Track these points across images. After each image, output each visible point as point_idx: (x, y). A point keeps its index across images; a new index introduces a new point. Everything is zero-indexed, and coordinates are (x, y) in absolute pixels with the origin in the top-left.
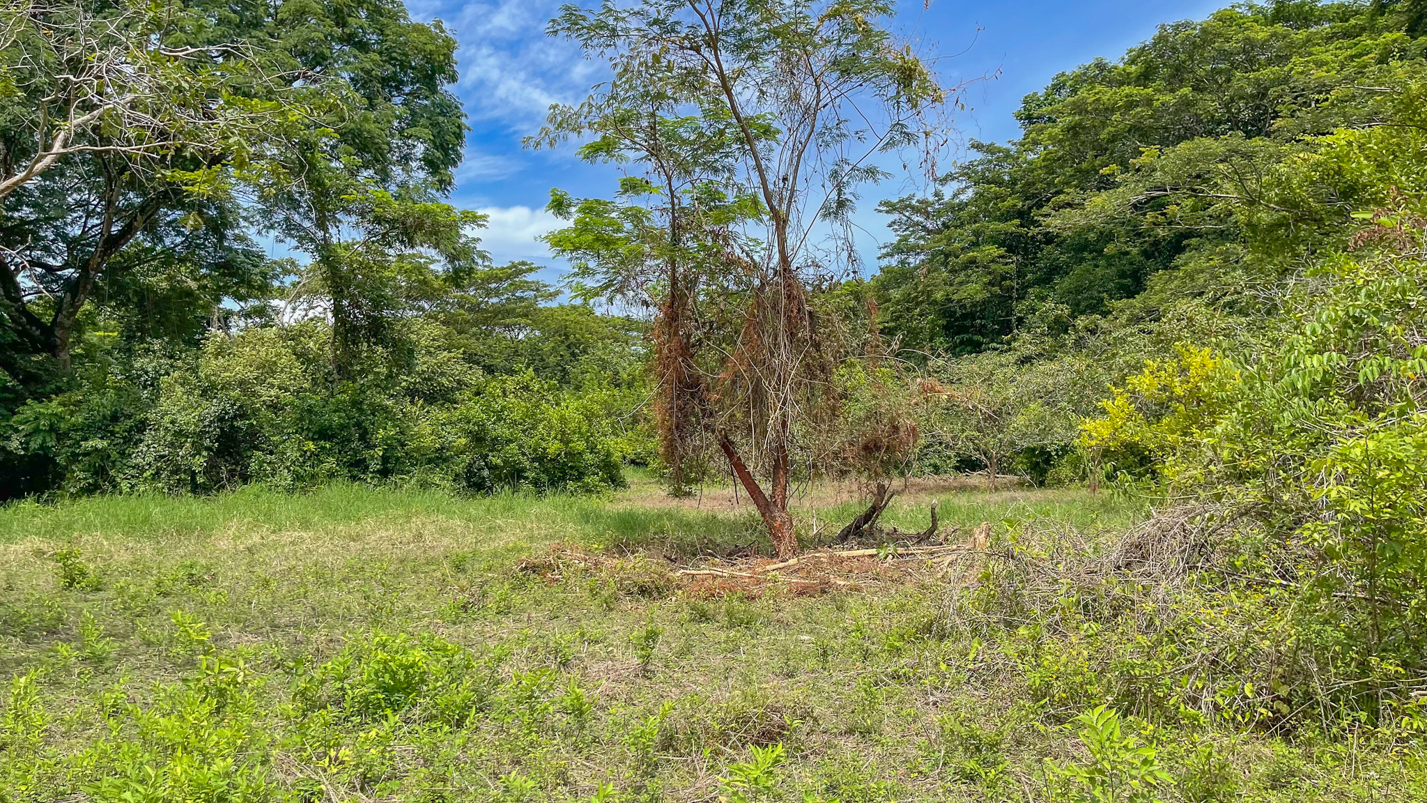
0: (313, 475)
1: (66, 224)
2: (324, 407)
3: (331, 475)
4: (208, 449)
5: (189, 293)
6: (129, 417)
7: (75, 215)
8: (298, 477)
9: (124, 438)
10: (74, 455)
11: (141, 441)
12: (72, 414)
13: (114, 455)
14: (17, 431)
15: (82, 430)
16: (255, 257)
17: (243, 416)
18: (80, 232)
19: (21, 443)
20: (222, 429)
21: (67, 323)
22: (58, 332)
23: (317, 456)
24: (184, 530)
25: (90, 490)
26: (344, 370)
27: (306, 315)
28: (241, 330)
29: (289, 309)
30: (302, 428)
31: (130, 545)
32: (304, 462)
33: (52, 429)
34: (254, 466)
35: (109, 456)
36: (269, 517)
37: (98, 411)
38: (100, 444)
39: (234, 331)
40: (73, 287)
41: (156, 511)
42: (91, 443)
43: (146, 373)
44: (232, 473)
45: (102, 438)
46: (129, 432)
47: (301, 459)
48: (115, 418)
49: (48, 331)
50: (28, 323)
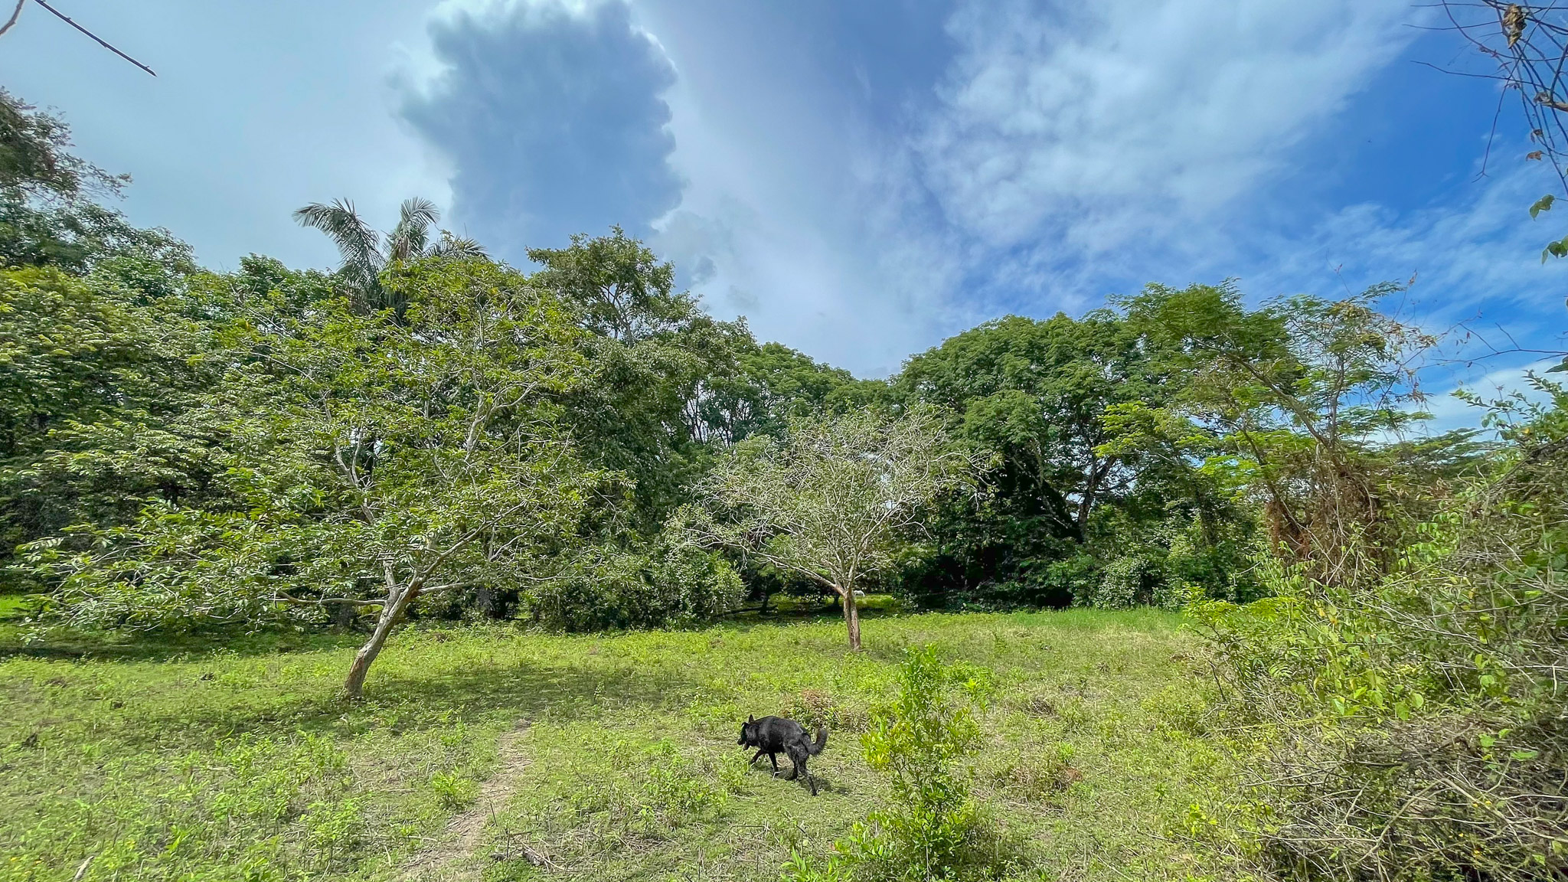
4: (1134, 586)
6: (1097, 569)
9: (1095, 580)
10: (1074, 588)
11: (1103, 581)
12: (1072, 567)
13: (1091, 588)
15: (1076, 575)
17: (1153, 567)
19: (1054, 583)
20: (1141, 575)
25: (1082, 606)
33: (1064, 575)
34: (1156, 596)
35: (1089, 589)
37: (1083, 566)
38: (1082, 582)
44: (1148, 600)
45: (1085, 580)
46: (1098, 577)
48: (1090, 570)
49: (1075, 525)
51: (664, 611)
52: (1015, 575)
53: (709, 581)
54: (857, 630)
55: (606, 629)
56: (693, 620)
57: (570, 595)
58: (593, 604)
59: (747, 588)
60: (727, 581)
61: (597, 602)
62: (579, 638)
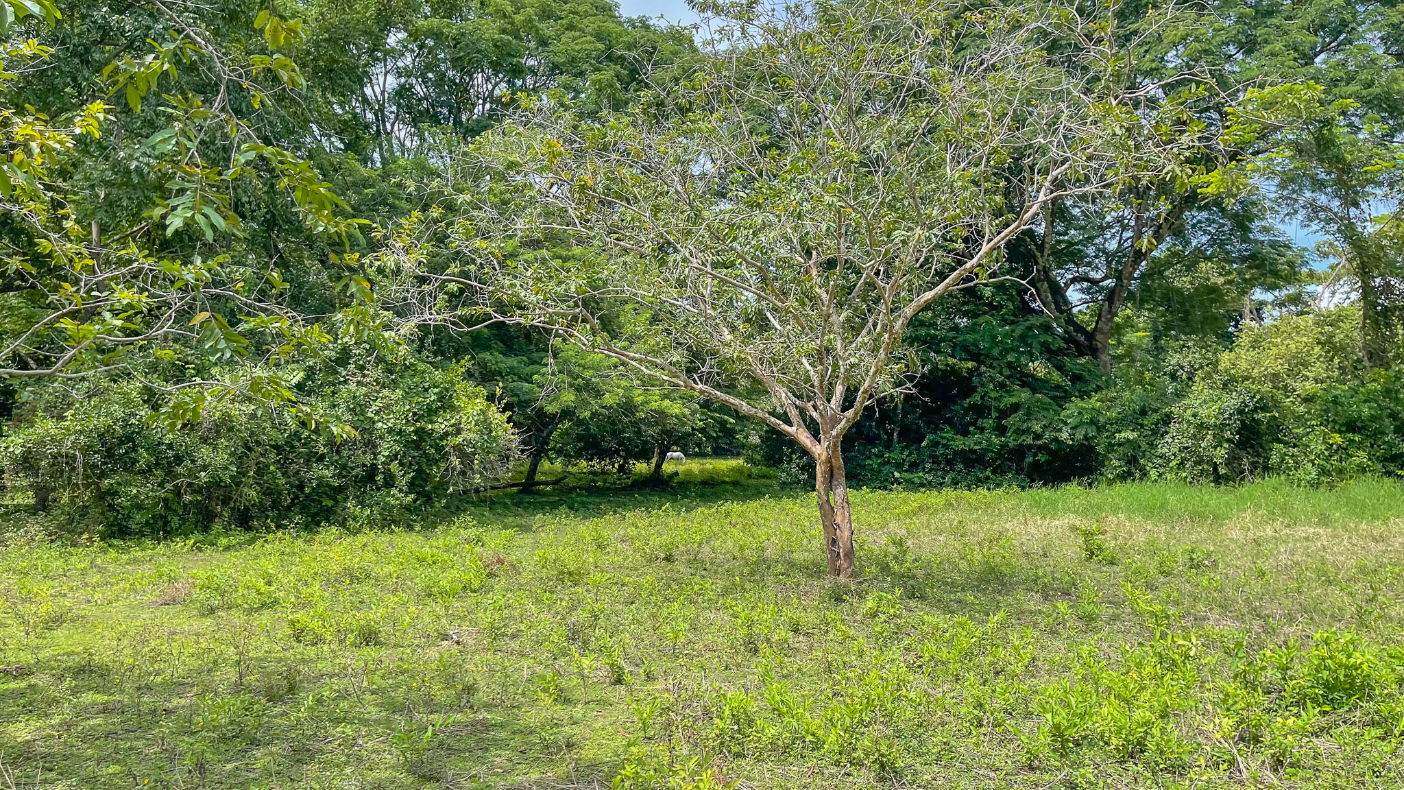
0: (1341, 470)
1: (1106, 240)
2: (1352, 397)
3: (1363, 470)
4: (1228, 441)
5: (1214, 289)
6: (1156, 411)
7: (1113, 231)
8: (1323, 472)
9: (1151, 430)
10: (1110, 445)
11: (1167, 433)
12: (1109, 408)
13: (1144, 446)
14: (1066, 424)
15: (1116, 423)
16: (1280, 246)
18: (1116, 246)
19: (1070, 435)
20: (1242, 422)
21: (1106, 328)
22: (1099, 337)
23: (1345, 449)
24: (1198, 517)
25: (1124, 477)
26: (1376, 356)
27: (1348, 298)
28: (1276, 320)
29: (1327, 294)
30: (1327, 420)
31: (1149, 528)
32: (1331, 456)
33: (1093, 422)
34: (1275, 459)
35: (1140, 447)
36: (1285, 510)
37: (1129, 406)
38: (1130, 435)
39: (1268, 322)
40: (1111, 295)
41: (1173, 499)
42: (1123, 435)
43: (1182, 368)
44: (1254, 465)
45: (1133, 430)
46: (1156, 425)
47: (1326, 453)
48: (1143, 413)
49: (1090, 336)
50: (1075, 331)
51: (340, 490)
52: (988, 423)
53: (441, 425)
54: (847, 534)
55: (206, 529)
56: (408, 508)
57: (109, 454)
58: (170, 474)
59: (524, 442)
60: (485, 426)
61: (179, 469)
62: (137, 553)
